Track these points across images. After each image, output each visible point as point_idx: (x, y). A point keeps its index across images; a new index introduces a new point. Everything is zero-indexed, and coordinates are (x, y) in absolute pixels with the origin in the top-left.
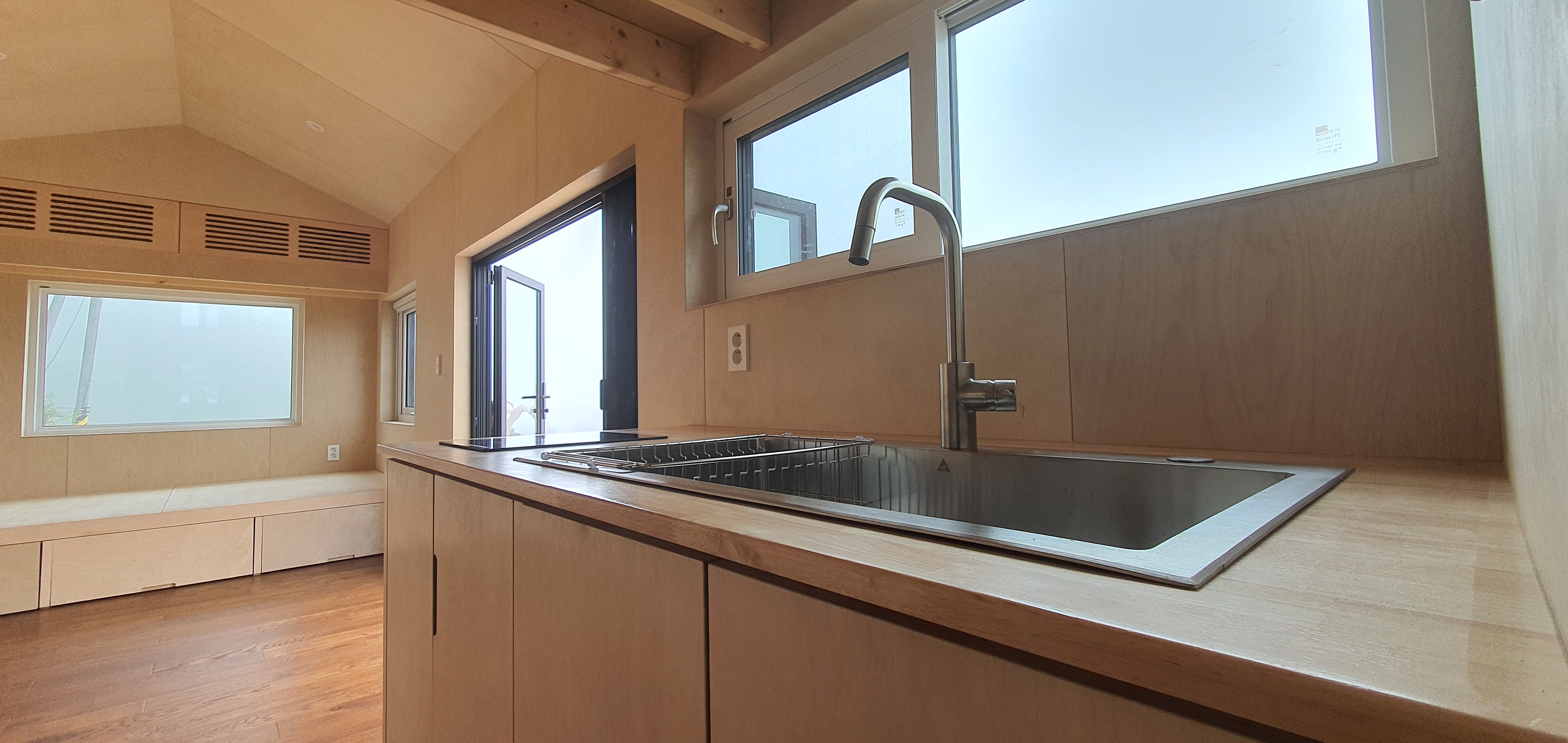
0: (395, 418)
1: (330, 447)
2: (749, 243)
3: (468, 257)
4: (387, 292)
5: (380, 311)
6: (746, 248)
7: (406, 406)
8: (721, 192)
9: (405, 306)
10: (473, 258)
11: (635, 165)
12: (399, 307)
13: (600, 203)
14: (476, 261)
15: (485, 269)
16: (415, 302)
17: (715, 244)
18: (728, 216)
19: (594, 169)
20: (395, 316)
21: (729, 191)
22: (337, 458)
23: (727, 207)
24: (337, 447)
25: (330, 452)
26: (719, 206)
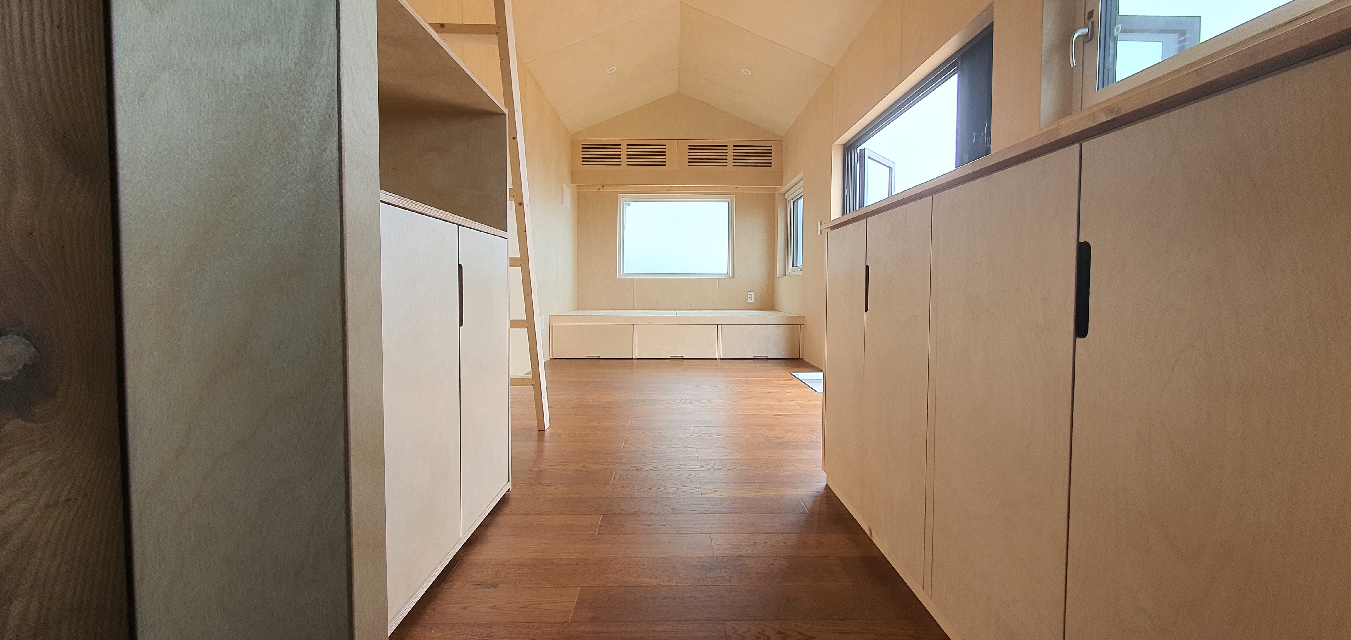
0: (786, 274)
1: (749, 293)
2: (1111, 59)
3: (840, 145)
4: (782, 185)
5: (776, 201)
6: (1107, 65)
7: (793, 267)
8: (1081, 16)
9: (795, 193)
10: (845, 145)
11: (993, 22)
12: (789, 197)
13: (956, 67)
14: (846, 147)
15: (853, 152)
16: (802, 188)
17: (1072, 66)
18: (1088, 38)
19: (953, 37)
20: (786, 203)
21: (1091, 14)
22: (753, 301)
23: (1088, 29)
24: (753, 293)
25: (749, 296)
26: (1079, 30)
